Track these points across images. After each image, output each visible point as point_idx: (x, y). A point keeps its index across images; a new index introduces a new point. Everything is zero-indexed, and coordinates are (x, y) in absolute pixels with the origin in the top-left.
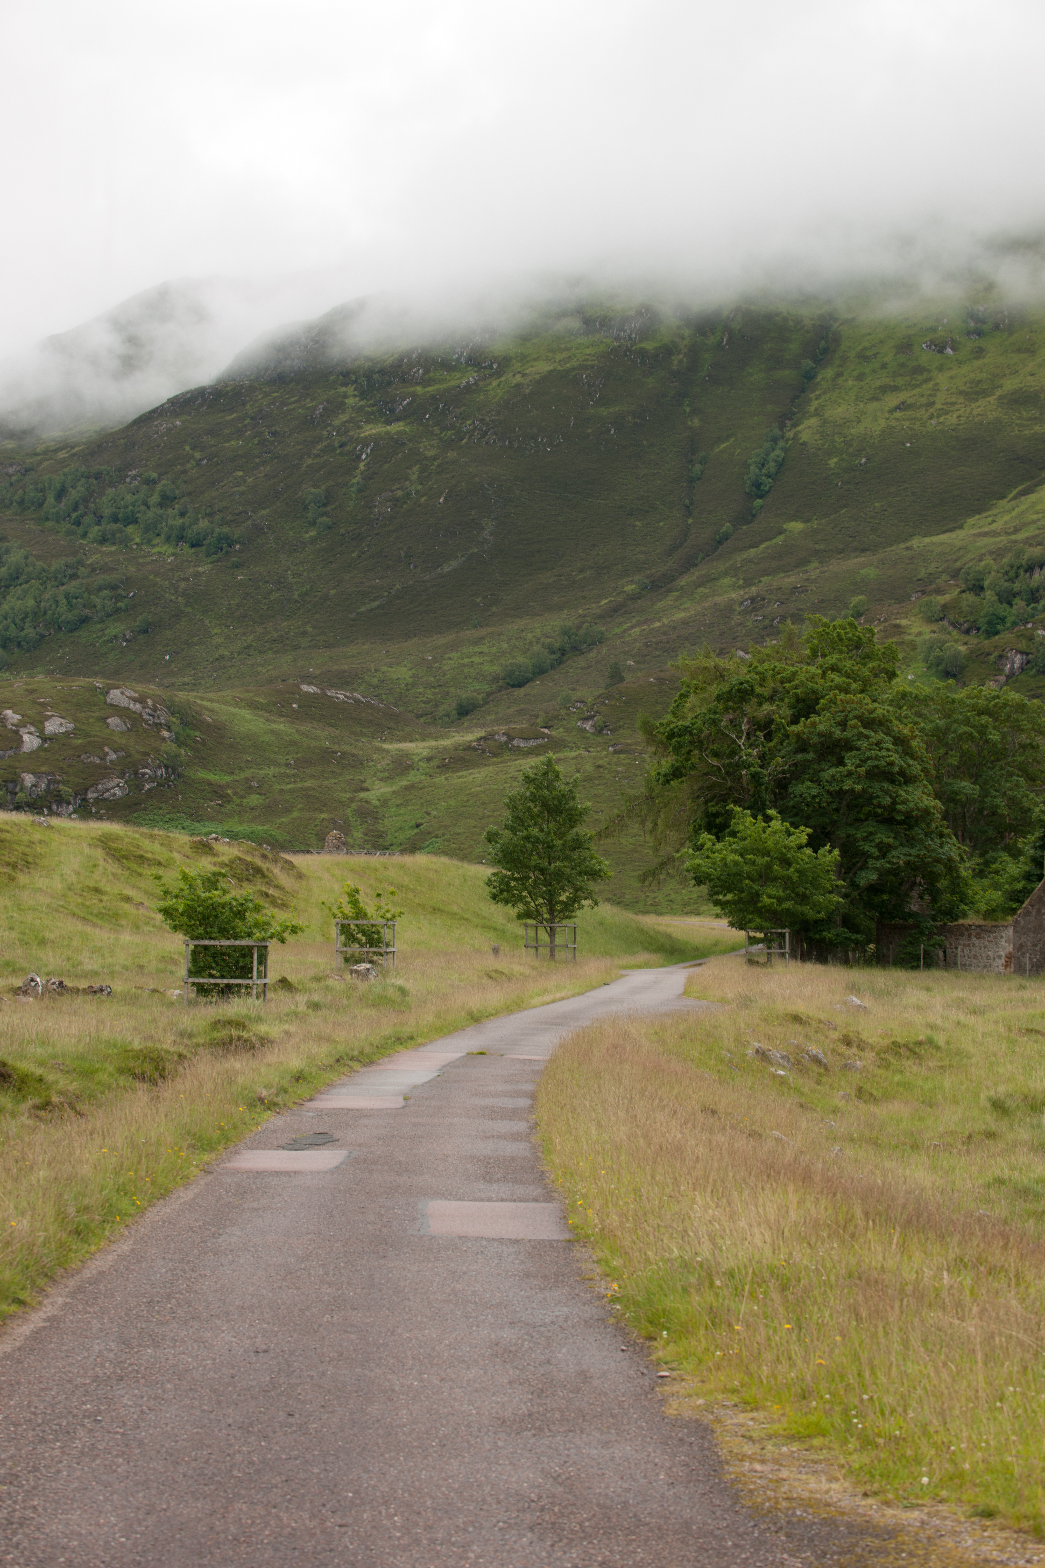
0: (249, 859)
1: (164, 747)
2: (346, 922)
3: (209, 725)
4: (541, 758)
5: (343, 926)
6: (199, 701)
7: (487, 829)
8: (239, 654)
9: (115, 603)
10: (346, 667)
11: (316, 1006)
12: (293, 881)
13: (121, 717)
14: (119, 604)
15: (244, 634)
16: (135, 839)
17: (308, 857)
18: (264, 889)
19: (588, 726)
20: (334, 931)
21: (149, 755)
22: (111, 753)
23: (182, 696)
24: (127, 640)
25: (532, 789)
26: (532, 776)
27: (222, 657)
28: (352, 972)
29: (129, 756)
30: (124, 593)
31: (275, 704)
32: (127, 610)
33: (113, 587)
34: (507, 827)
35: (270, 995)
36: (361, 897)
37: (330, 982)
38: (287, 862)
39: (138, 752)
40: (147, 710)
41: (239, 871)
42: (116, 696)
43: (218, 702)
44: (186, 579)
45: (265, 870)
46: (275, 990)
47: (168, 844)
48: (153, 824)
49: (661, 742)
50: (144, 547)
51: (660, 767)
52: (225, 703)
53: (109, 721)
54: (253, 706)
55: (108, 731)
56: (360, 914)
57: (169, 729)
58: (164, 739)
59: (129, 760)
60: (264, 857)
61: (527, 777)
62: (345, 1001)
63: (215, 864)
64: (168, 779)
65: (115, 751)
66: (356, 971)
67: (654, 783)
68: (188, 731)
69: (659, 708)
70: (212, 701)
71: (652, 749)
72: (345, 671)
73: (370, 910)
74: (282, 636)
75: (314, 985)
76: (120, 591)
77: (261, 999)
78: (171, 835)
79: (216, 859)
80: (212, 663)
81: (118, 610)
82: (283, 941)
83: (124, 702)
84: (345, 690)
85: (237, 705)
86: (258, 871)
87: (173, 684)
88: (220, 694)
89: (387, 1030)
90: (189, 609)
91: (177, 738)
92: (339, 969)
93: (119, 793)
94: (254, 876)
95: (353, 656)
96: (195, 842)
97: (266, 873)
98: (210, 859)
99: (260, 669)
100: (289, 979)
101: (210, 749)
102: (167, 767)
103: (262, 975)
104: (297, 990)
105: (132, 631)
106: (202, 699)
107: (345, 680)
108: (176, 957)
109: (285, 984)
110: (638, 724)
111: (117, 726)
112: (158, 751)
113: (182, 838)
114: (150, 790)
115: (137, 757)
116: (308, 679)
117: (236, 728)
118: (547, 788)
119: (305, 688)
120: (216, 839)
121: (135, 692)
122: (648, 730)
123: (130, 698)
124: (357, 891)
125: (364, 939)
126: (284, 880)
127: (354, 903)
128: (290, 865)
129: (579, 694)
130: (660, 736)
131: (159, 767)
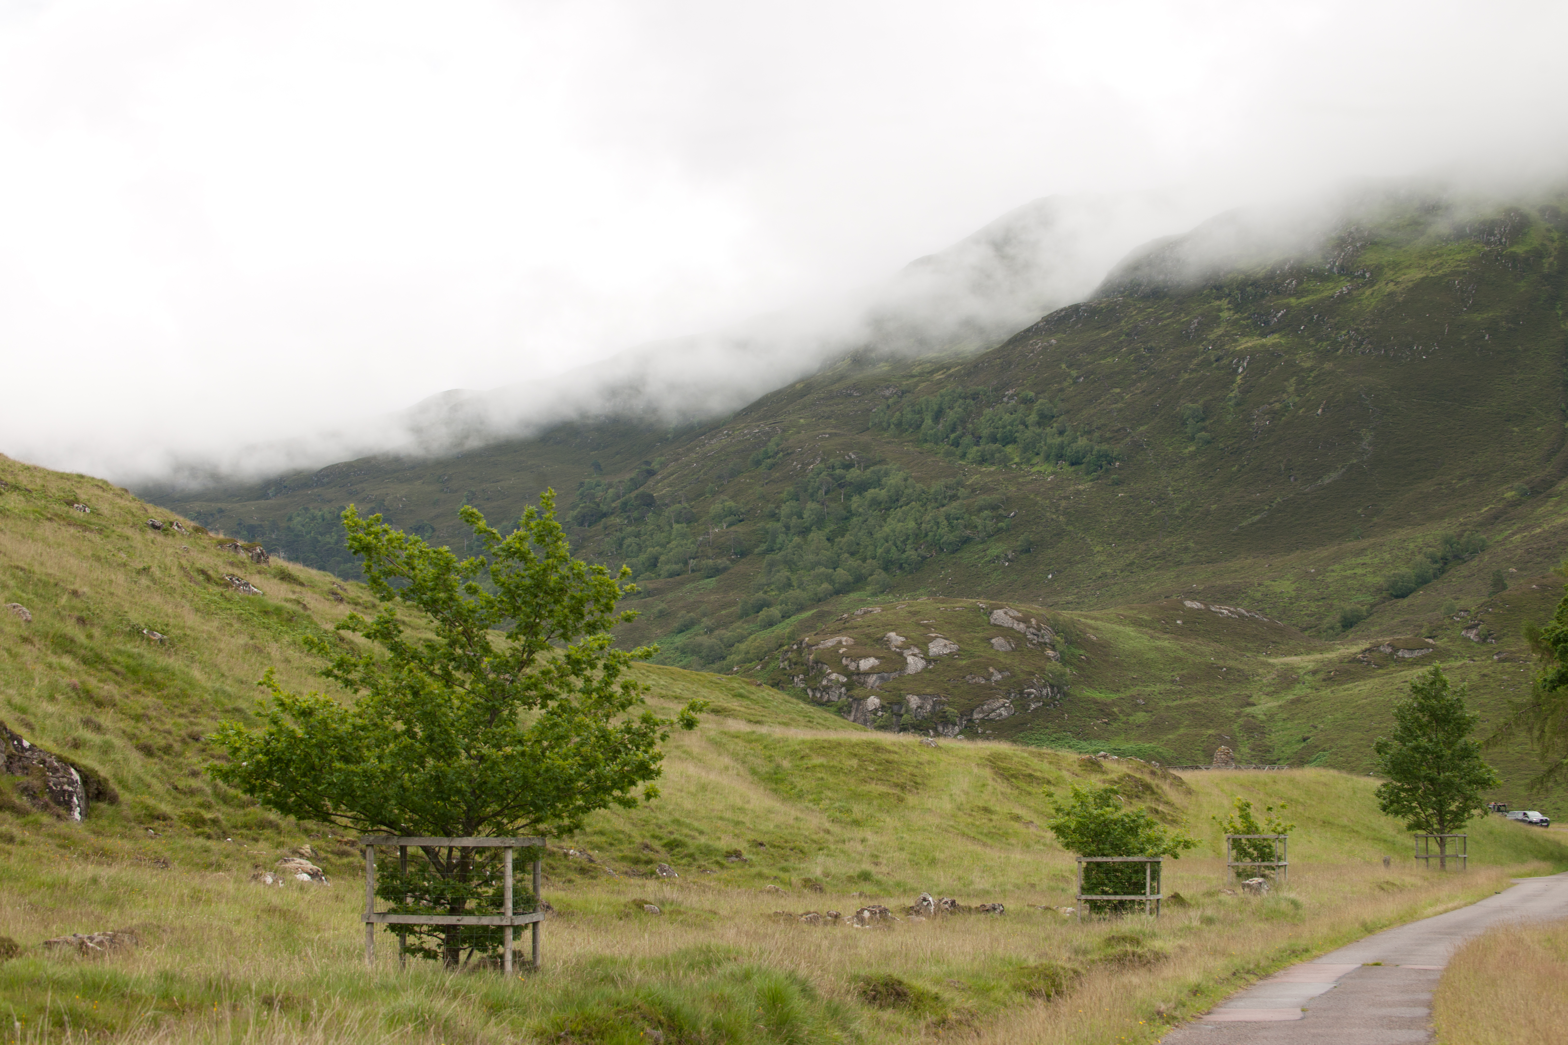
0: (1138, 775)
1: (1049, 666)
2: (1237, 836)
3: (1093, 643)
4: (1428, 668)
5: (1234, 840)
6: (1083, 620)
7: (1376, 740)
8: (1122, 571)
9: (996, 523)
10: (1229, 582)
11: (1209, 921)
12: (1182, 796)
13: (1005, 637)
14: (1000, 524)
15: (1126, 551)
16: (1023, 758)
17: (1197, 772)
18: (1153, 805)
19: (1472, 635)
20: (1225, 846)
21: (1033, 674)
22: (996, 673)
23: (1066, 615)
24: (1009, 560)
25: (1420, 699)
26: (1420, 686)
27: (1105, 575)
28: (1244, 886)
29: (1013, 675)
30: (1004, 513)
31: (1159, 621)
32: (1008, 530)
33: (994, 508)
34: (1396, 737)
35: (1163, 911)
36: (1252, 811)
37: (1223, 897)
38: (1175, 778)
39: (1023, 671)
40: (1031, 630)
41: (1128, 788)
42: (999, 616)
43: (1102, 620)
44: (1067, 498)
45: (1154, 786)
46: (1168, 906)
47: (1057, 763)
48: (1039, 743)
49: (1547, 648)
50: (1023, 466)
51: (1546, 673)
52: (1109, 621)
53: (993, 641)
54: (1137, 623)
55: (992, 651)
56: (1251, 828)
57: (1053, 648)
58: (1048, 658)
59: (1014, 679)
60: (1153, 773)
61: (1415, 687)
62: (1238, 915)
63: (1104, 782)
64: (1053, 698)
65: (1000, 672)
66: (1249, 886)
67: (1541, 690)
68: (1073, 650)
69: (1542, 614)
70: (1096, 619)
71: (1536, 656)
72: (1228, 586)
73: (1262, 824)
74: (1164, 552)
75: (1207, 900)
76: (1001, 511)
77: (1155, 915)
78: (1059, 753)
79: (1104, 777)
80: (1095, 581)
81: (999, 530)
82: (1176, 856)
83: (1007, 622)
84: (1229, 605)
85: (1121, 623)
86: (1147, 787)
87: (1056, 603)
88: (1103, 612)
89: (1282, 943)
90: (1070, 528)
91: (1062, 658)
92: (1231, 884)
93: (1005, 713)
94: (1143, 793)
95: (1236, 571)
96: (1083, 760)
97: (1156, 790)
98: (1099, 776)
99: (1143, 586)
100: (1182, 895)
101: (1095, 667)
102: (1052, 686)
103: (1155, 891)
104: (1190, 905)
105: (1014, 551)
106: (1086, 617)
107: (1229, 595)
108: (1067, 874)
109: (1177, 899)
110: (1523, 631)
111: (1001, 646)
112: (1043, 670)
113: (1070, 756)
114: (1035, 709)
115: (1022, 676)
116: (1192, 595)
117: (1121, 646)
118: (1435, 697)
119: (1188, 604)
120: (1105, 757)
121: (1019, 611)
122: (1533, 636)
123: (1013, 618)
124: (1248, 806)
125: (1255, 853)
126: (1173, 795)
127: (1245, 817)
128: (1180, 781)
129: (1462, 603)
130: (1545, 643)
131: (1045, 686)
